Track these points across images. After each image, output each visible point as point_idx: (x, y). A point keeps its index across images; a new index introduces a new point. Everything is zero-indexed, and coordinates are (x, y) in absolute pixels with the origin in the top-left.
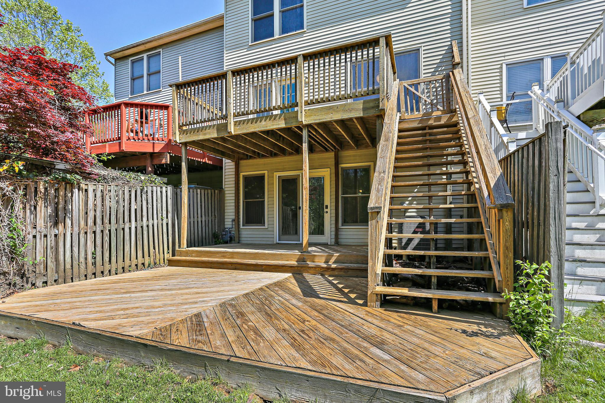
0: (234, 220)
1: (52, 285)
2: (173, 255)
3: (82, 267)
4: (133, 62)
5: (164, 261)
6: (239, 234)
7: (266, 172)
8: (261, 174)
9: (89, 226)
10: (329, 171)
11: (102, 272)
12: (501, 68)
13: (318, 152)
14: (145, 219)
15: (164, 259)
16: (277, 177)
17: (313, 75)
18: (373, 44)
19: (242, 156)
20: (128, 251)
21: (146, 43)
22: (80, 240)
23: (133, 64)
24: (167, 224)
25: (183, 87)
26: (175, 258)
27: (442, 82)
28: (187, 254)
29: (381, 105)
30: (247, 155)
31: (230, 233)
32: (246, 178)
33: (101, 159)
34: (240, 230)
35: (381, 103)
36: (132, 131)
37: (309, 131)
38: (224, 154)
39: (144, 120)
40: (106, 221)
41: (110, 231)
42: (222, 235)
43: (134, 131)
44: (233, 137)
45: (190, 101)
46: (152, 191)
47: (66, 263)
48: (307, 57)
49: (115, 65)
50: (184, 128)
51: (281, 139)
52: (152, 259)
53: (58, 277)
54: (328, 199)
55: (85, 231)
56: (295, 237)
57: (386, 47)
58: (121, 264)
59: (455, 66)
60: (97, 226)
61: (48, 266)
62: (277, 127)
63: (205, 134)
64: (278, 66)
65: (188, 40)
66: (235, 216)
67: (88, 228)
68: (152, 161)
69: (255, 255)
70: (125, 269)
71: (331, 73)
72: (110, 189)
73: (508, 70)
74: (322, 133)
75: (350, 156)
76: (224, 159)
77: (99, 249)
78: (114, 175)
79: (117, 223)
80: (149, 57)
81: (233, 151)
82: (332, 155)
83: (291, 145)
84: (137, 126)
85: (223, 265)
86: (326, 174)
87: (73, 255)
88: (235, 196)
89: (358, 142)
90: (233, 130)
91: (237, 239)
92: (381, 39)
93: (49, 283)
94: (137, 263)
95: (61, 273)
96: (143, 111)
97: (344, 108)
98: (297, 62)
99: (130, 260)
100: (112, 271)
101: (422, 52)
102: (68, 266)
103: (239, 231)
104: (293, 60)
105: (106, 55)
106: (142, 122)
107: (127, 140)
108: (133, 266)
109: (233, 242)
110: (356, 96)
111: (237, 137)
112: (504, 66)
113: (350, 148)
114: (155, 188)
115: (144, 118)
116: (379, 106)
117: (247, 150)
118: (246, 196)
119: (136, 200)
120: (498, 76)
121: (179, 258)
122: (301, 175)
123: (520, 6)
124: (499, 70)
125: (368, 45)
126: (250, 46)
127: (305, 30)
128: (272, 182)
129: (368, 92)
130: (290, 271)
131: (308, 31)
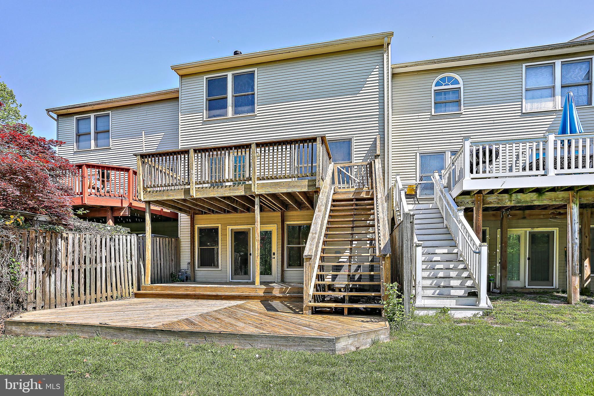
0: (190, 263)
1: (40, 310)
2: (139, 289)
3: (63, 297)
4: (78, 120)
5: (129, 295)
6: (194, 274)
7: (220, 225)
8: (214, 227)
9: (69, 266)
10: (276, 226)
11: (79, 302)
12: (416, 156)
13: (266, 211)
14: (113, 261)
15: (129, 293)
16: (230, 230)
17: (264, 158)
18: (312, 141)
19: (197, 212)
20: (100, 286)
21: (94, 105)
22: (62, 276)
23: (78, 121)
24: (131, 266)
25: (147, 157)
26: (141, 292)
27: (367, 167)
28: (152, 289)
29: (317, 185)
30: (202, 211)
31: (186, 273)
32: (201, 230)
33: (78, 213)
34: (196, 272)
35: (317, 183)
36: (94, 188)
37: (260, 198)
38: (180, 210)
39: (105, 179)
40: (82, 262)
41: (85, 270)
42: (179, 275)
43: (96, 188)
44: (194, 199)
45: (155, 169)
46: (119, 239)
47: (51, 294)
48: (258, 145)
49: (57, 120)
50: (148, 190)
51: (235, 201)
52: (119, 293)
53: (45, 304)
54: (275, 247)
55: (66, 269)
56: (246, 276)
57: (322, 144)
58: (93, 296)
59: (377, 156)
60: (75, 266)
61: (37, 295)
62: (234, 194)
63: (168, 196)
64: (235, 149)
66: (191, 260)
67: (68, 267)
68: (112, 213)
69: (215, 289)
70: (97, 300)
71: (279, 156)
72: (85, 237)
73: (421, 157)
74: (271, 199)
75: (294, 215)
76: (179, 213)
77: (76, 283)
78: (85, 226)
79: (90, 264)
80: (96, 117)
81: (190, 208)
82: (279, 214)
83: (243, 206)
84: (99, 184)
85: (187, 296)
86: (274, 229)
87: (56, 288)
88: (191, 244)
89: (300, 205)
90: (194, 194)
91: (192, 279)
92: (318, 139)
93: (37, 308)
94: (107, 296)
95: (47, 301)
96: (104, 173)
97: (288, 185)
98: (251, 147)
99: (101, 293)
100: (87, 301)
101: (353, 141)
102: (53, 296)
103: (194, 272)
104: (248, 146)
105: (48, 111)
106: (103, 181)
107: (89, 195)
108: (104, 297)
109: (189, 280)
110: (299, 176)
111: (196, 199)
112: (418, 154)
113: (293, 209)
114: (121, 237)
115: (104, 178)
116: (315, 185)
117: (203, 207)
118: (201, 244)
119: (106, 246)
120: (414, 161)
121: (145, 292)
122: (251, 229)
123: (429, 113)
124: (414, 157)
125: (308, 141)
126: (204, 121)
127: (255, 114)
128: (225, 233)
129: (308, 174)
130: (245, 299)
131: (258, 115)
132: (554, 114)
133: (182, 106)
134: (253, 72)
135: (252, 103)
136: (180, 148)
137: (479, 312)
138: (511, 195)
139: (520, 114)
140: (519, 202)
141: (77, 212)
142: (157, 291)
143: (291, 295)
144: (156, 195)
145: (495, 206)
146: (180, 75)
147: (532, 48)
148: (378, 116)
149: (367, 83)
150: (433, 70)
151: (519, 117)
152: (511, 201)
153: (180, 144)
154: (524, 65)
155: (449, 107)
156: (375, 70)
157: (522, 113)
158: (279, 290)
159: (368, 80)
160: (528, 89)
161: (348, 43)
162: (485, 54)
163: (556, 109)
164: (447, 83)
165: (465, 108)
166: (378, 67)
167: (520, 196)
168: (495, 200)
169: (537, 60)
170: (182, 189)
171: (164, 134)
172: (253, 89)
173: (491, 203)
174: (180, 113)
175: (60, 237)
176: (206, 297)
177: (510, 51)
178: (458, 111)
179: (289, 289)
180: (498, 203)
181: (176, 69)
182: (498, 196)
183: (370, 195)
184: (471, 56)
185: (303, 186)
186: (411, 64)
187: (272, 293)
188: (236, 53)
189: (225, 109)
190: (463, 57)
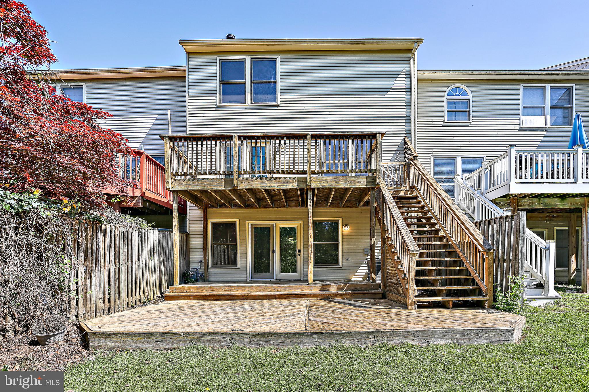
0: (202, 261)
3: (102, 303)
5: (154, 298)
6: (207, 273)
7: (237, 220)
8: (231, 222)
9: (106, 264)
10: (302, 223)
11: (114, 308)
13: (291, 207)
15: (154, 296)
16: (250, 225)
18: (371, 137)
20: (130, 288)
22: (101, 277)
26: (171, 294)
27: (404, 167)
29: (377, 182)
32: (214, 224)
34: (209, 270)
35: (377, 180)
40: (117, 259)
41: (119, 269)
47: (92, 299)
48: (314, 137)
52: (146, 296)
54: (301, 244)
55: (104, 269)
56: (268, 274)
58: (126, 300)
59: (416, 157)
60: (111, 264)
61: (79, 301)
62: (283, 187)
65: (125, 82)
66: (204, 257)
67: (106, 266)
70: (129, 304)
72: (120, 230)
73: (434, 160)
75: (320, 212)
77: (112, 285)
79: (123, 262)
80: (64, 88)
87: (96, 291)
88: (204, 240)
90: (238, 185)
92: (378, 135)
94: (136, 299)
95: (88, 308)
97: (346, 180)
98: (306, 139)
99: (132, 296)
103: (207, 271)
104: (304, 137)
108: (134, 301)
109: (202, 280)
110: (357, 172)
112: (432, 158)
113: (322, 206)
116: (375, 182)
118: (215, 240)
119: (135, 241)
120: (429, 164)
121: (174, 293)
122: (274, 225)
123: (442, 120)
124: (429, 160)
125: (367, 137)
126: (218, 106)
127: (278, 104)
128: (244, 229)
129: (366, 170)
130: (303, 298)
131: (281, 105)
132: (545, 131)
133: (190, 87)
134: (275, 59)
135: (274, 92)
136: (187, 134)
137: (550, 301)
138: (540, 199)
139: (518, 128)
140: (546, 206)
141: (111, 199)
142: (190, 292)
143: (354, 292)
144: (188, 184)
145: (527, 208)
146: (187, 52)
147: (531, 71)
148: (405, 119)
149: (395, 85)
150: (446, 80)
151: (517, 131)
152: (540, 204)
153: (188, 129)
154: (522, 85)
155: (459, 116)
156: (402, 73)
157: (519, 127)
158: (336, 287)
159: (395, 82)
160: (525, 106)
161: (379, 43)
162: (493, 71)
163: (546, 127)
164: (457, 93)
165: (473, 118)
166: (404, 71)
167: (547, 200)
168: (527, 203)
169: (531, 82)
170: (222, 179)
171: (157, 116)
172: (275, 78)
173: (523, 205)
174: (187, 95)
175: (99, 230)
176: (257, 297)
177: (513, 71)
178: (467, 120)
179: (347, 286)
180: (529, 206)
181: (184, 44)
182: (529, 199)
183: (409, 194)
184: (482, 71)
185: (361, 182)
186: (429, 72)
187: (328, 290)
188: (229, 37)
189: (243, 96)
190: (474, 71)
